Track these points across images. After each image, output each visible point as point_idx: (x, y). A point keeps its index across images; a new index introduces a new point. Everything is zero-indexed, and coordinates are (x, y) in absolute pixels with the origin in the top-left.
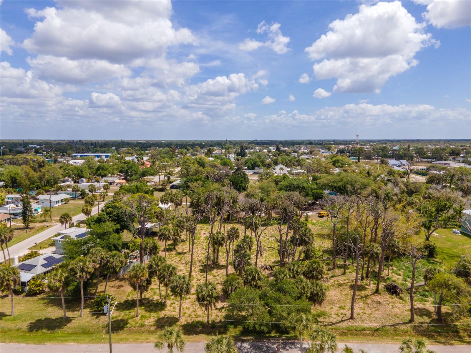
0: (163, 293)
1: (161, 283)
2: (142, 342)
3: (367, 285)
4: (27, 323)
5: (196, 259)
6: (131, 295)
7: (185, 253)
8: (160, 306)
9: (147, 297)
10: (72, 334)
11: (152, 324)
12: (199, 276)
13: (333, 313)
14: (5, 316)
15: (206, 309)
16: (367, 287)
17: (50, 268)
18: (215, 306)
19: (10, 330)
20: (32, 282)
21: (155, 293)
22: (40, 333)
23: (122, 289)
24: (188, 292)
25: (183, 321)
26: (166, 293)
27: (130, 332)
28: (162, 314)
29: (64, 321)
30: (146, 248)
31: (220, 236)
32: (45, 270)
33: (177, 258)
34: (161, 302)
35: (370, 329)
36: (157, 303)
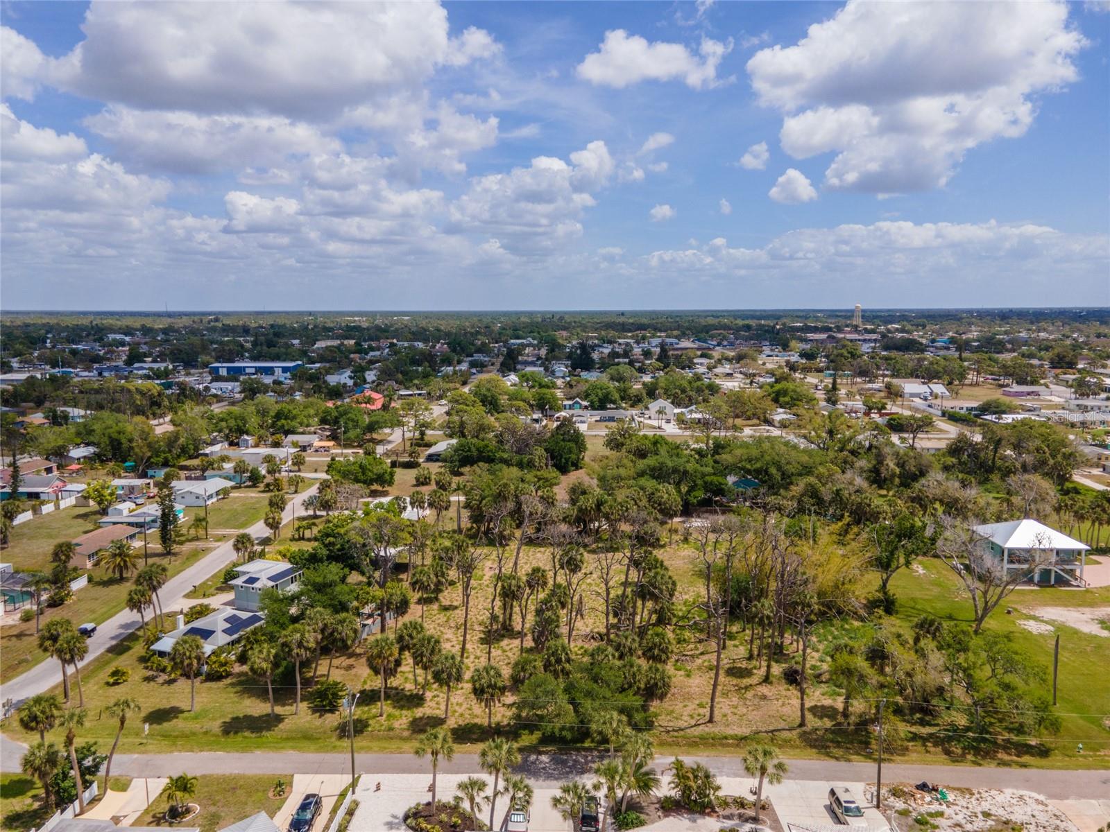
0: (420, 680)
1: (416, 663)
2: (392, 752)
3: (755, 668)
4: (219, 722)
5: (474, 619)
6: (369, 683)
7: (456, 608)
8: (416, 700)
9: (394, 685)
10: (288, 739)
11: (405, 726)
12: (478, 651)
13: (685, 713)
14: (182, 712)
15: (486, 706)
16: (755, 671)
17: (236, 636)
18: (499, 701)
19: (194, 734)
20: (214, 658)
21: (406, 678)
22: (239, 738)
23: (353, 671)
24: (459, 679)
25: (452, 723)
26: (425, 679)
27: (374, 738)
28: (419, 712)
29: (271, 721)
30: (389, 603)
31: (514, 582)
32: (229, 639)
33: (442, 618)
34: (417, 694)
35: (735, 737)
36: (411, 695)
